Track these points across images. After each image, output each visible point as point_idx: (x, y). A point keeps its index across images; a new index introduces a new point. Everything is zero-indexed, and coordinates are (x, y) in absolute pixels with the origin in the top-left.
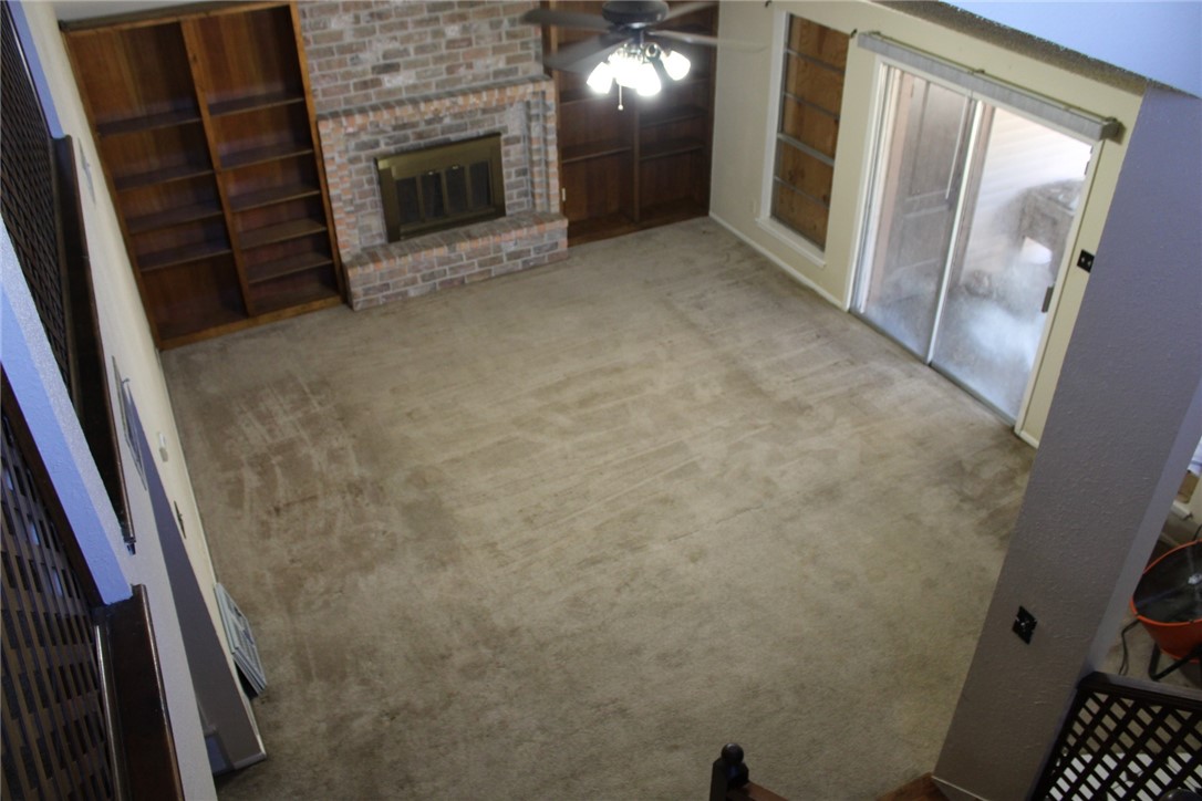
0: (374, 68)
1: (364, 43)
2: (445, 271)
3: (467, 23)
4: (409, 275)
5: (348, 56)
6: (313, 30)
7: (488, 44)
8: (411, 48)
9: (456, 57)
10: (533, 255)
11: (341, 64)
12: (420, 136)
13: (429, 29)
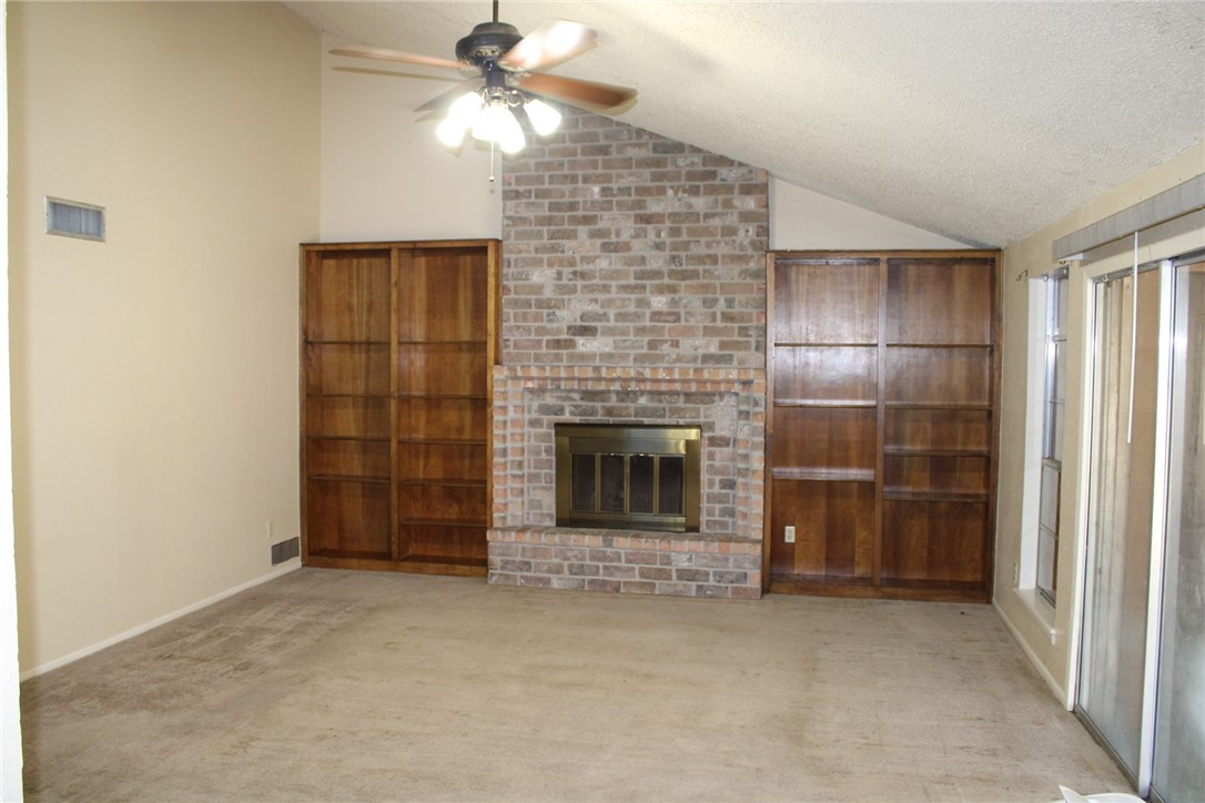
0: (569, 328)
1: (563, 300)
2: (598, 567)
3: (677, 296)
4: (556, 561)
5: (545, 311)
6: (515, 280)
7: (699, 322)
8: (612, 314)
9: (660, 331)
10: (712, 582)
11: (537, 318)
12: (609, 412)
13: (633, 296)
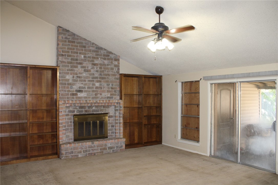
0: (76, 90)
1: (74, 83)
2: (90, 150)
3: (101, 83)
4: (79, 150)
5: (70, 86)
6: (62, 77)
7: (106, 89)
8: (86, 87)
9: (97, 91)
10: (115, 149)
11: (68, 88)
12: (86, 111)
13: (91, 83)
